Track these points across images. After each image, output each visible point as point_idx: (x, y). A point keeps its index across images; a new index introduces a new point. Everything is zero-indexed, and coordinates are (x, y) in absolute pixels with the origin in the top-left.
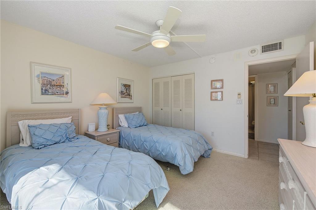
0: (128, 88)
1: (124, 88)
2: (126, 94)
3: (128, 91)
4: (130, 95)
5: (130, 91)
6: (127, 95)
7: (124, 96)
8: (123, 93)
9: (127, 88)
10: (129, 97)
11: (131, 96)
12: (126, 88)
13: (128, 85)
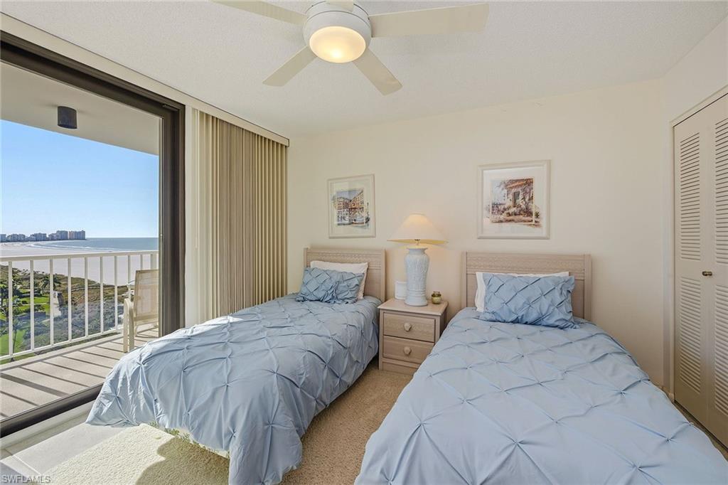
0: (524, 190)
1: (505, 191)
2: (512, 210)
3: (520, 201)
4: (530, 214)
5: (531, 199)
6: (515, 214)
7: (503, 217)
8: (501, 208)
9: (519, 189)
10: (529, 218)
11: (537, 215)
12: (514, 190)
13: (523, 180)
